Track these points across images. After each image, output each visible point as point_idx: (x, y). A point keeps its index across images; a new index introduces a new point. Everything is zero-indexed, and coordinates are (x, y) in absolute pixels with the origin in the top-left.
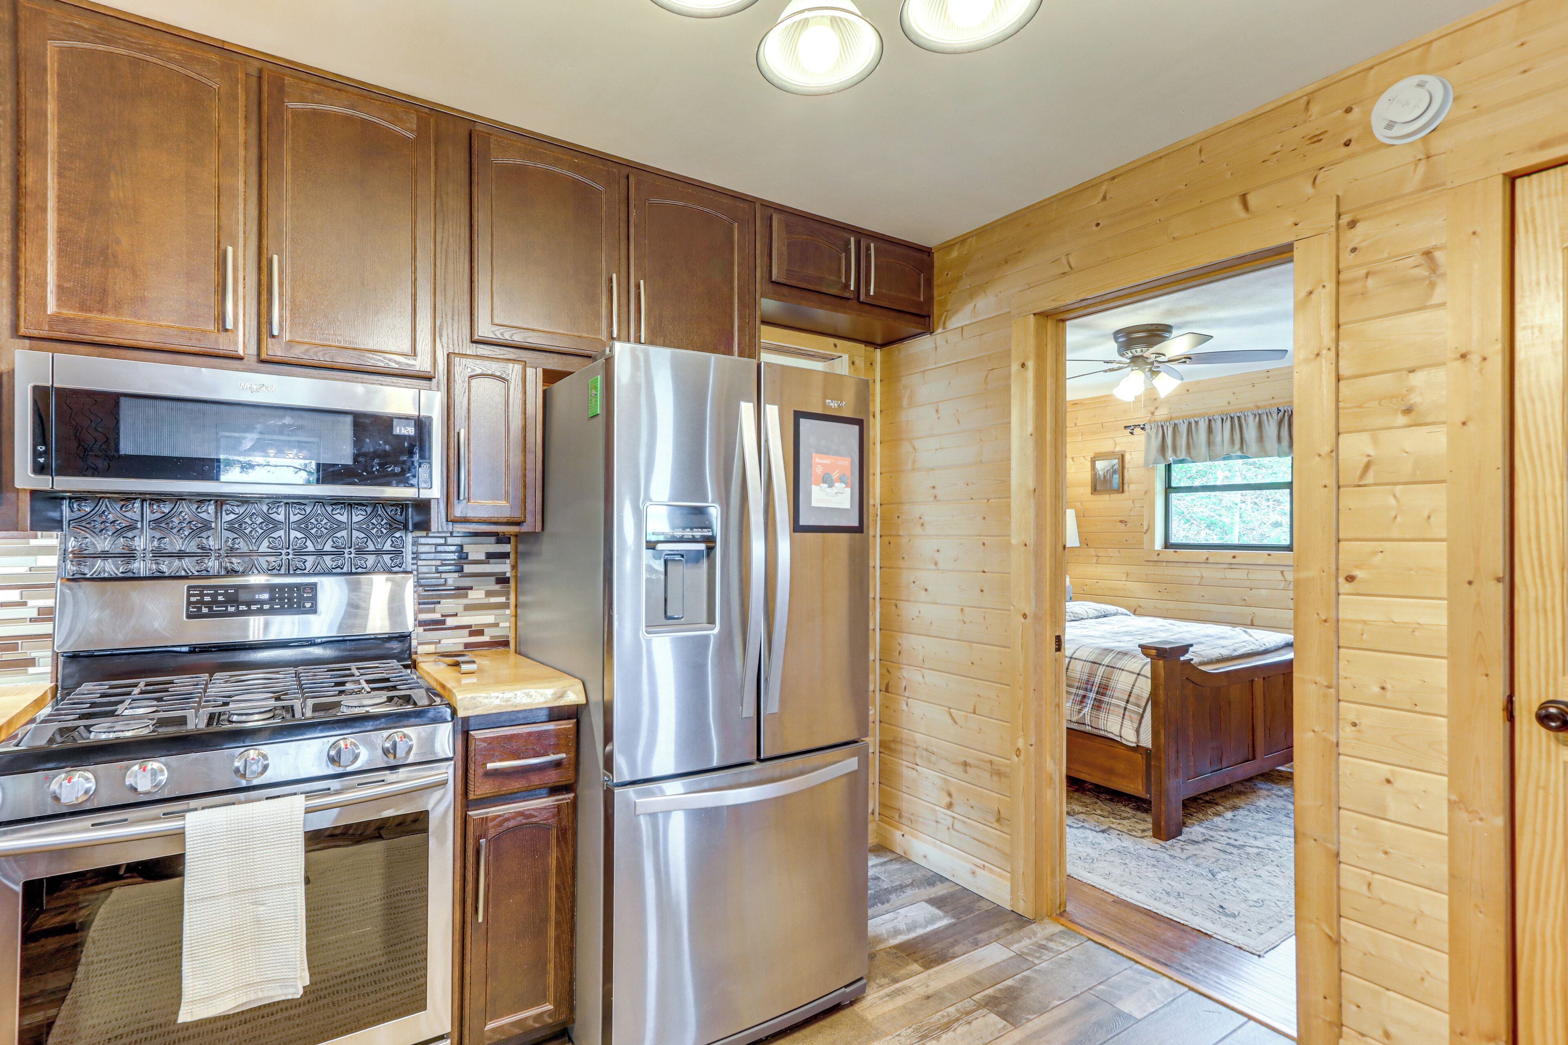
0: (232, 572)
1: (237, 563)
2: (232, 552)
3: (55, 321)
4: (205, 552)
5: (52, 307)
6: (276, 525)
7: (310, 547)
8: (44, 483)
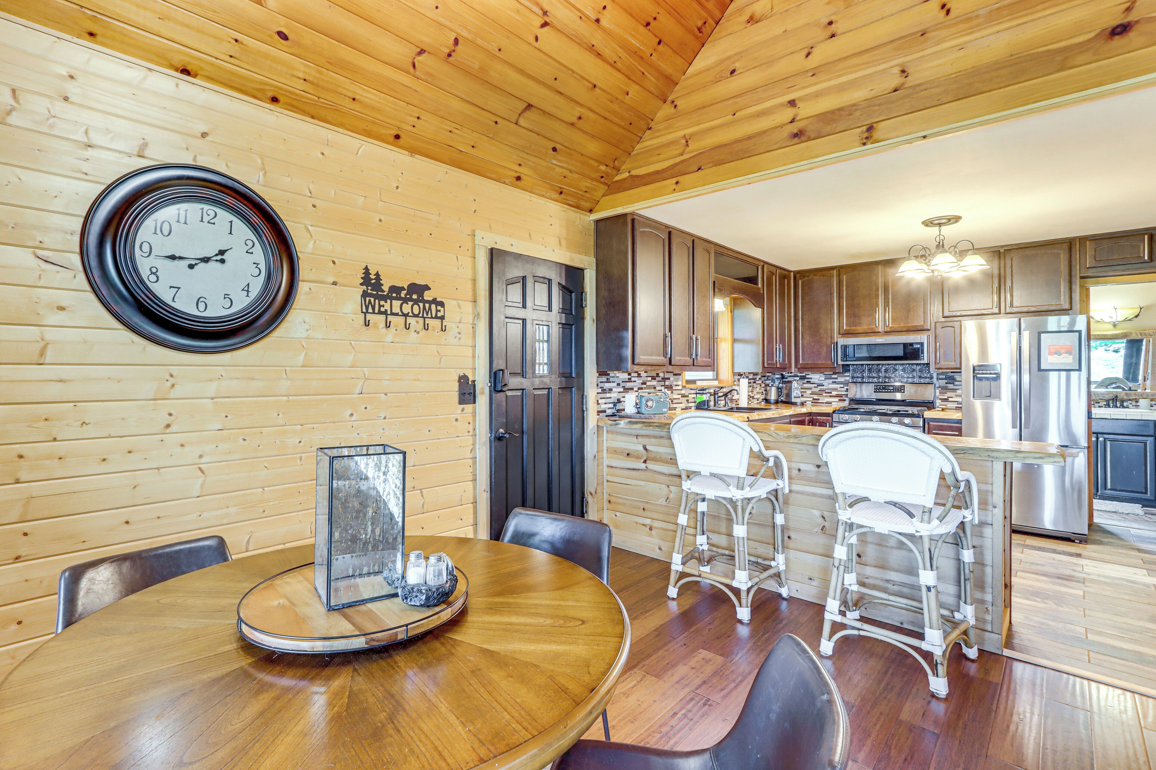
0: (885, 382)
1: (887, 380)
2: (885, 377)
3: (846, 330)
4: (879, 377)
5: (845, 328)
6: (896, 370)
7: (906, 376)
8: (843, 363)
